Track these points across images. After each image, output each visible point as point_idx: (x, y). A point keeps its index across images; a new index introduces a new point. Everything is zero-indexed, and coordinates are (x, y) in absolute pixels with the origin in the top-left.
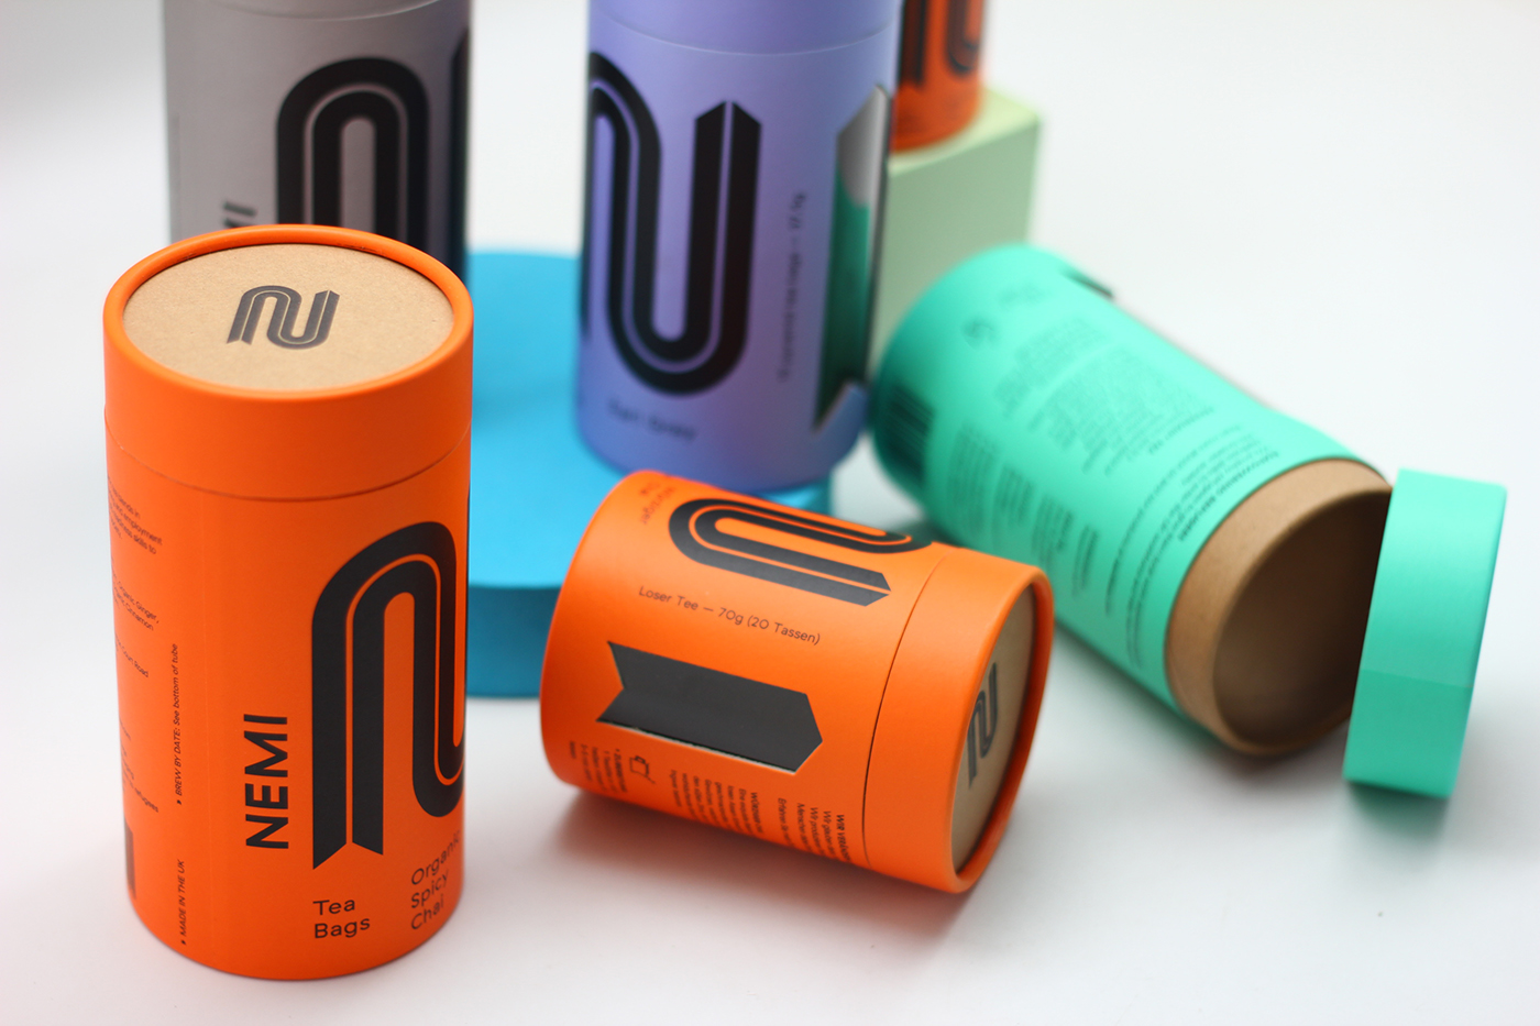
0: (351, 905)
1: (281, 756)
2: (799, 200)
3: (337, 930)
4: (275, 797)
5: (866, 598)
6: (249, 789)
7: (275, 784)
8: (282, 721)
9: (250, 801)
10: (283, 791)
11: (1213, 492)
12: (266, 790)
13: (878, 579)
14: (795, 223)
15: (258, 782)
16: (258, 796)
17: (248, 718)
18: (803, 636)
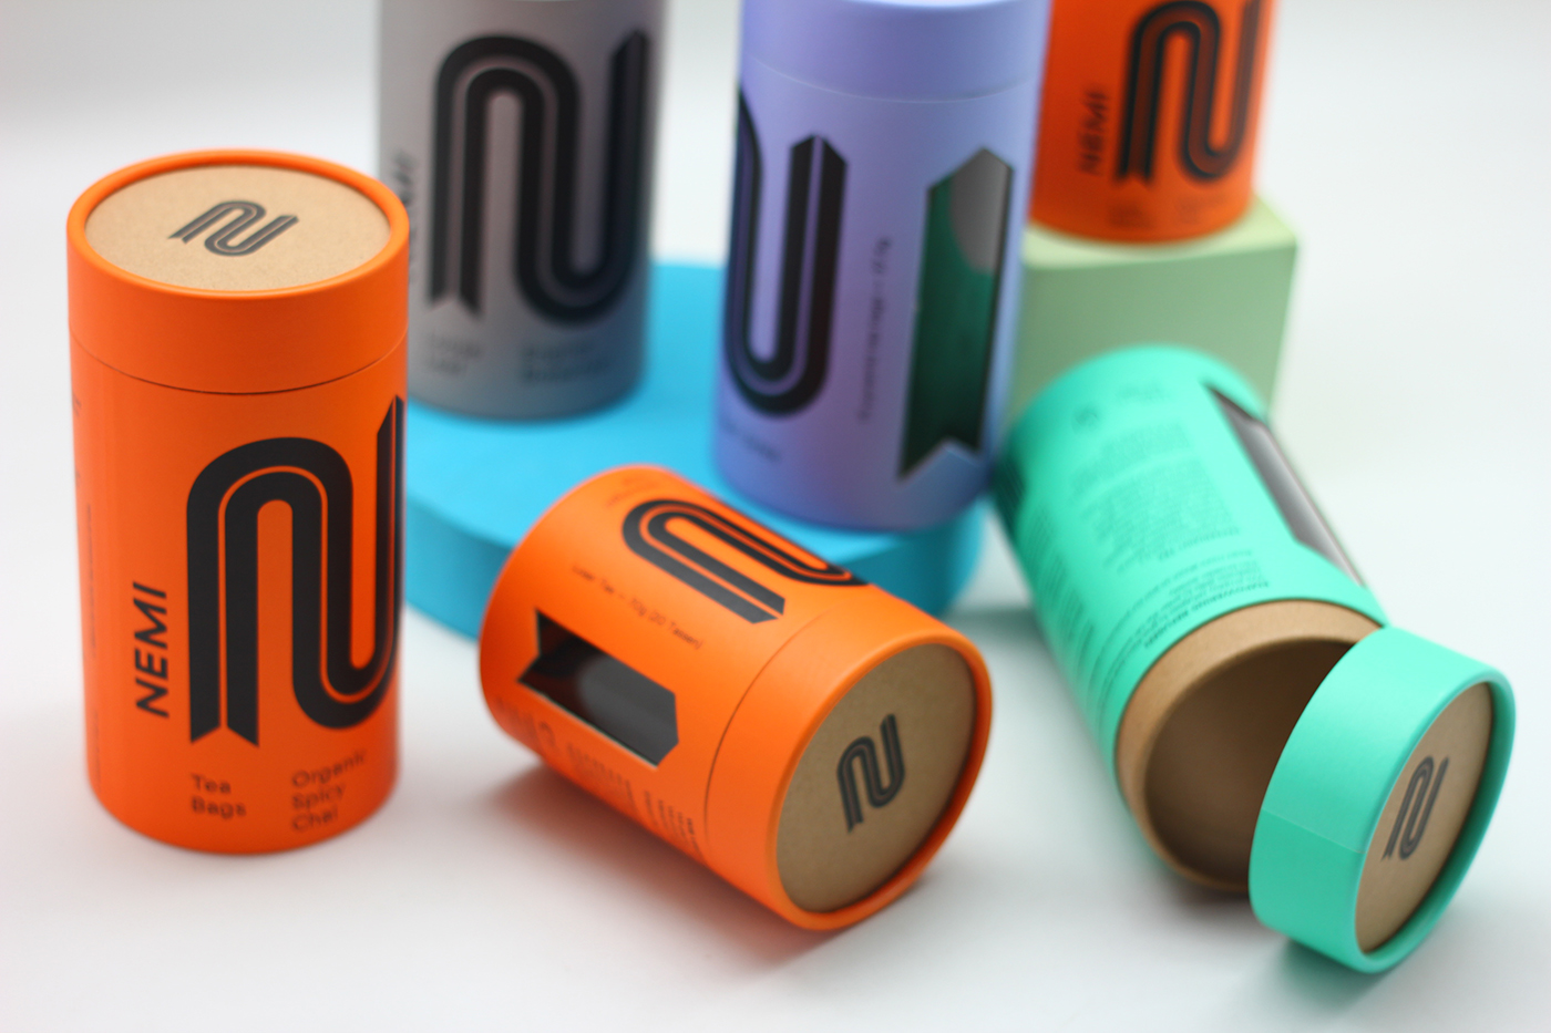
0: (225, 788)
1: (161, 628)
2: (884, 245)
3: (213, 809)
4: (157, 666)
5: (755, 616)
6: (137, 654)
7: (157, 653)
8: (161, 595)
9: (138, 665)
10: (164, 663)
11: (1189, 607)
12: (150, 658)
13: (777, 602)
14: (879, 267)
15: (145, 648)
16: (144, 661)
17: (137, 586)
18: (688, 639)
